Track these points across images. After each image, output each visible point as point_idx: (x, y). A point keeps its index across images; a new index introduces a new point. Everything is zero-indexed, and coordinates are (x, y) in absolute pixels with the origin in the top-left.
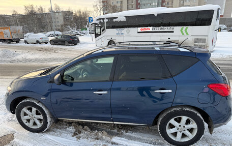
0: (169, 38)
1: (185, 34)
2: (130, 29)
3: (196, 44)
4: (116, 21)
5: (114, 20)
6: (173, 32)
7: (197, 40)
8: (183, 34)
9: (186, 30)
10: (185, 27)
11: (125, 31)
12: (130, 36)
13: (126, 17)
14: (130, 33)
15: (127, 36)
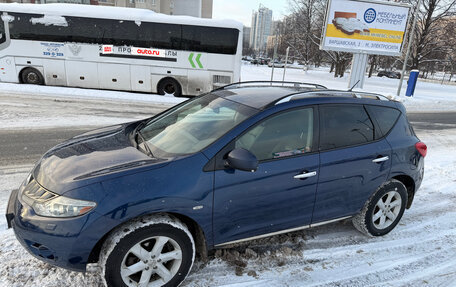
0: (169, 72)
1: (198, 67)
2: (79, 45)
3: (217, 84)
4: (38, 24)
5: (34, 21)
6: (175, 60)
7: (217, 78)
8: (194, 66)
9: (198, 59)
10: (196, 54)
11: (66, 48)
12: (80, 60)
13: (67, 18)
14: (80, 55)
15: (72, 59)
